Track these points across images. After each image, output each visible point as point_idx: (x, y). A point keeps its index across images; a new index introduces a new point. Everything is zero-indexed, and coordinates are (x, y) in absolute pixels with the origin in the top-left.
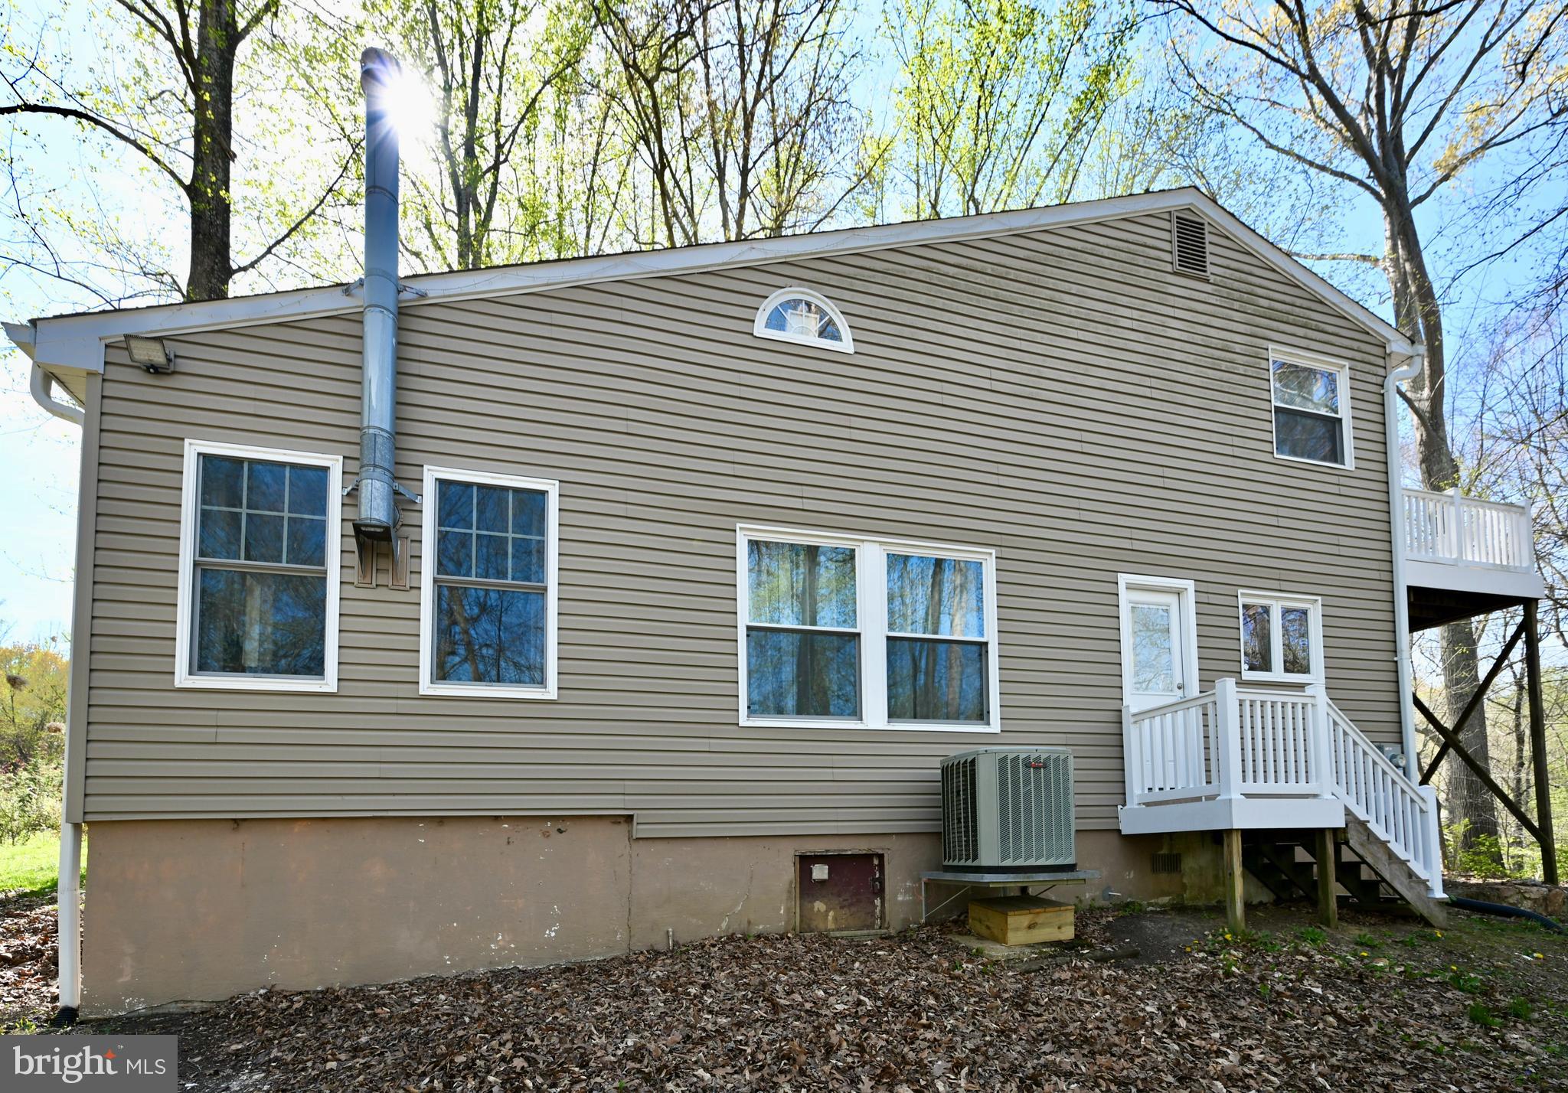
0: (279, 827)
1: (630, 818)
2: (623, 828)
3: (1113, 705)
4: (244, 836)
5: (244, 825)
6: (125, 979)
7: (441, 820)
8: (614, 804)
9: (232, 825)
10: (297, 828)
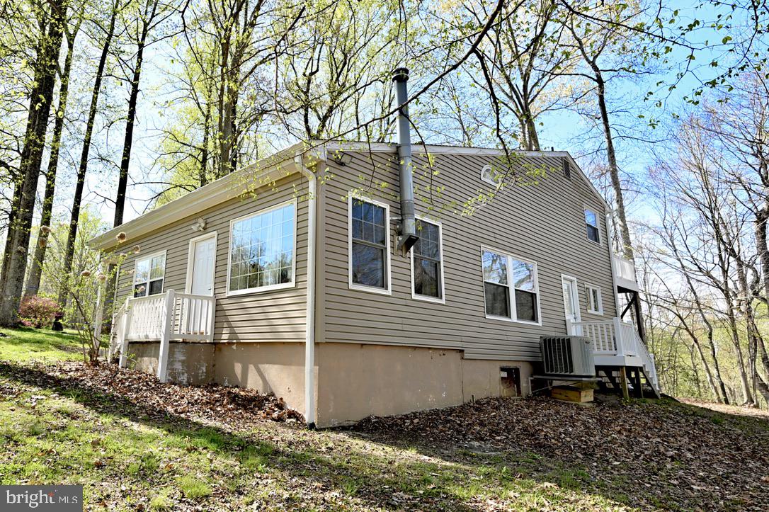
0: (373, 348)
1: (462, 351)
2: (459, 354)
3: (563, 318)
4: (365, 351)
5: (364, 346)
6: (331, 410)
7: (415, 348)
8: (458, 345)
9: (360, 346)
10: (378, 348)
